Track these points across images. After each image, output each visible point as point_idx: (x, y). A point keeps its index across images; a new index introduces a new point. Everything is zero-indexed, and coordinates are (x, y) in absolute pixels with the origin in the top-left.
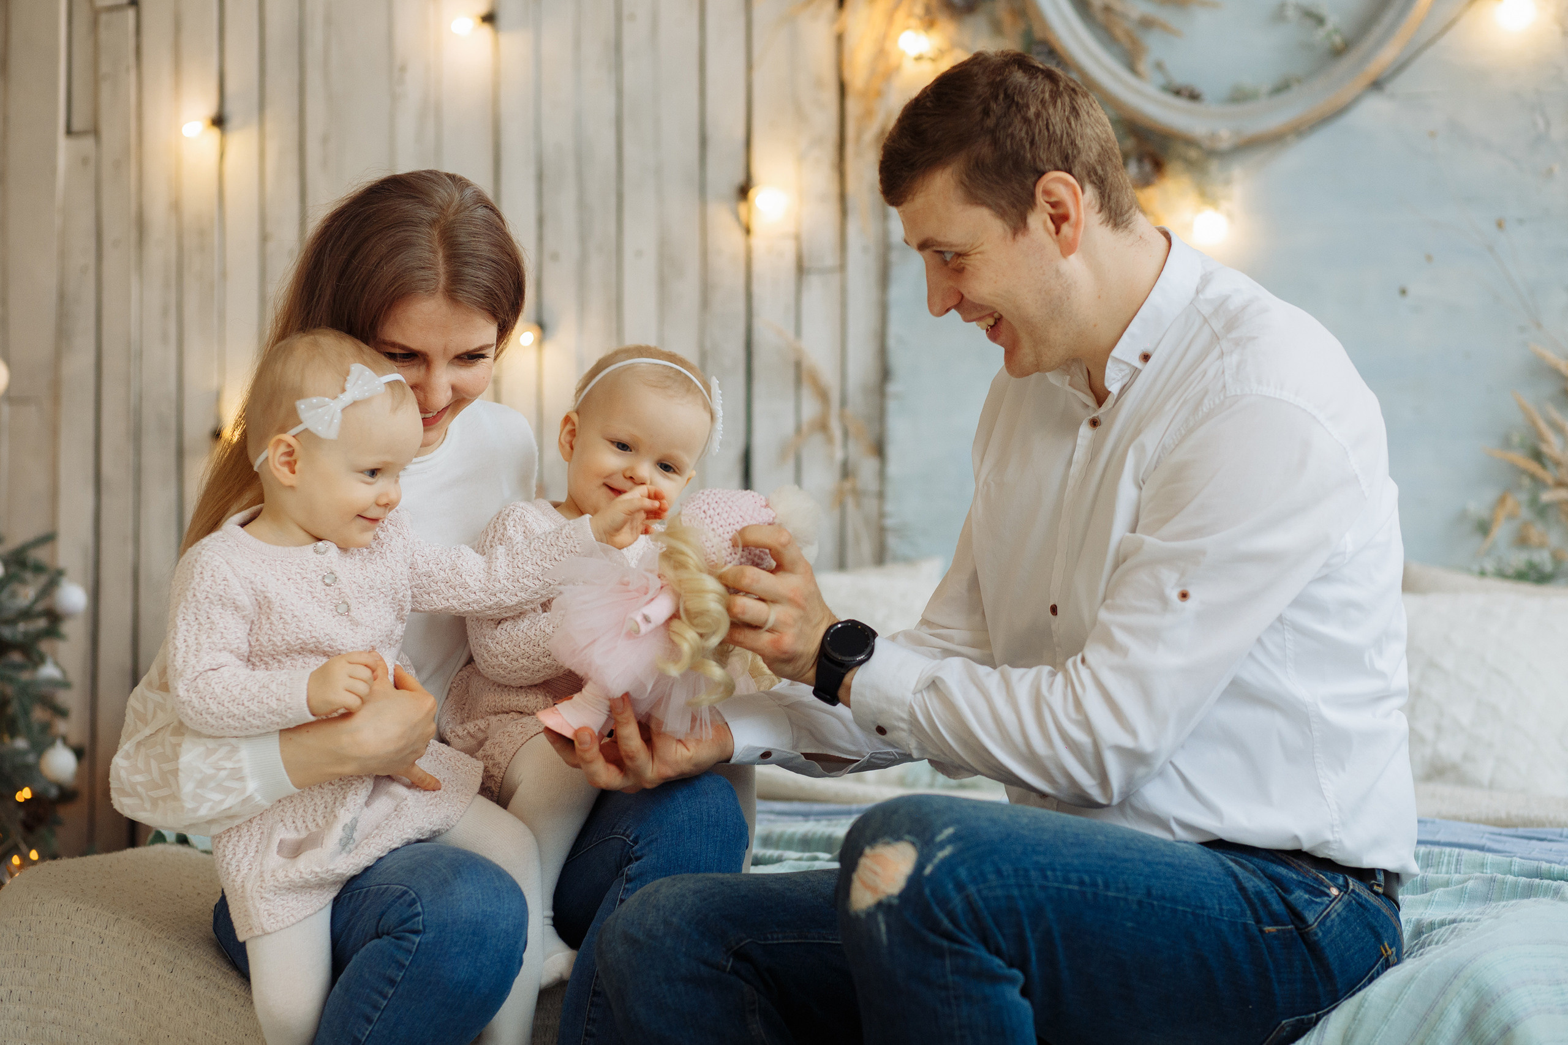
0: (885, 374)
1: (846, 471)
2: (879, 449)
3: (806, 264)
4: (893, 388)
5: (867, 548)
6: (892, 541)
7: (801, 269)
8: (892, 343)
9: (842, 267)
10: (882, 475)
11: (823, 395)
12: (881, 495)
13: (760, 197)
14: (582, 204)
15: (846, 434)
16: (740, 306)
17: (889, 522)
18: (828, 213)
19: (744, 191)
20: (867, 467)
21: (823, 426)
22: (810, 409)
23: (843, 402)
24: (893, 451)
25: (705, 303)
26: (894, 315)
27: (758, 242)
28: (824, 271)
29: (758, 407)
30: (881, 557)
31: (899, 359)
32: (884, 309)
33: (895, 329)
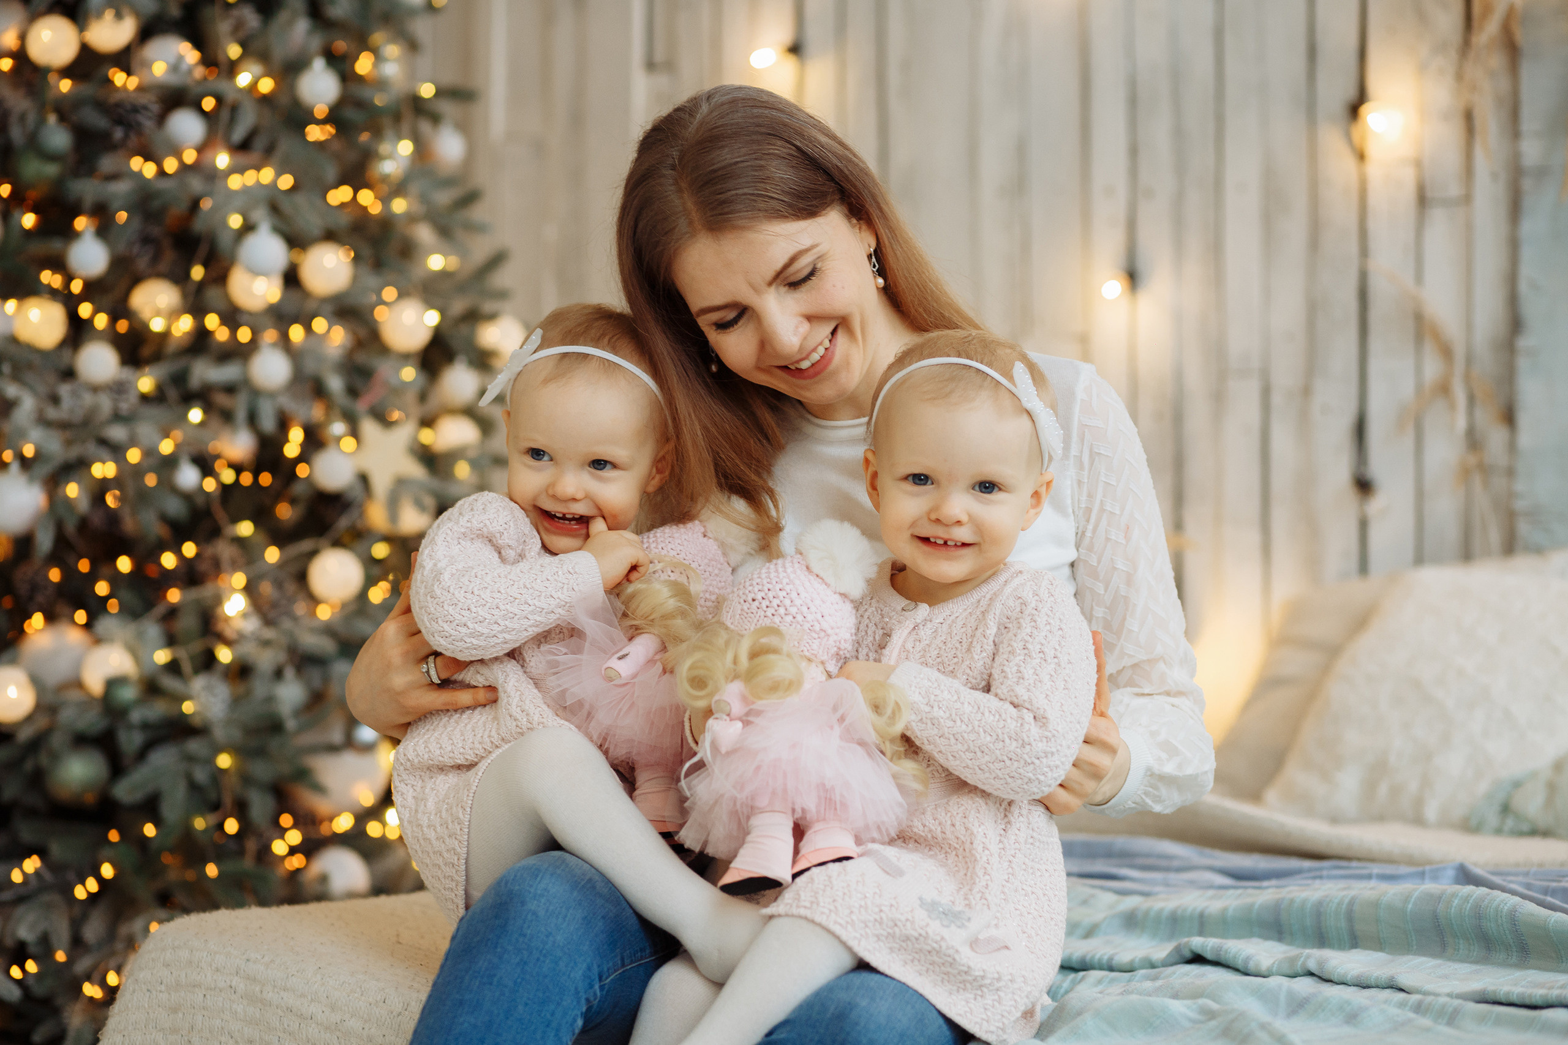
0: (1515, 324)
1: (1473, 441)
2: (1509, 417)
3: (1429, 194)
4: (1524, 342)
5: (1495, 536)
6: (1523, 528)
7: (1423, 200)
8: (1523, 287)
9: (1467, 199)
10: (1512, 447)
11: (1446, 352)
12: (1511, 472)
13: (1373, 116)
14: (1179, 133)
15: (1471, 400)
16: (1354, 248)
17: (1520, 505)
18: (1450, 135)
19: (1354, 110)
20: (1496, 437)
21: (1444, 389)
22: (1432, 369)
23: (1469, 360)
24: (1524, 419)
25: (1314, 243)
26: (1527, 254)
27: (1375, 170)
28: (1447, 203)
29: (1375, 366)
30: (1510, 546)
31: (1532, 308)
32: (1514, 245)
33: (1527, 271)
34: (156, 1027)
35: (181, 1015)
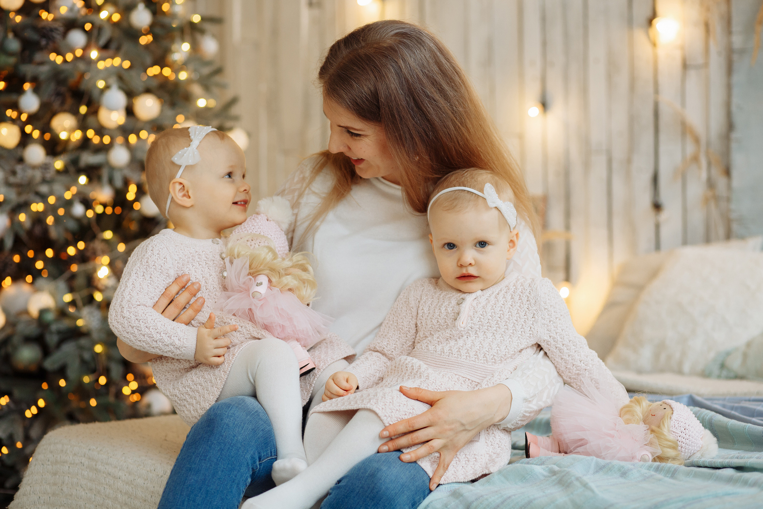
0: (730, 126)
1: (711, 184)
2: (727, 172)
3: (688, 63)
4: (735, 135)
5: (721, 231)
6: (735, 227)
7: (685, 66)
8: (734, 109)
9: (706, 65)
10: (729, 187)
11: (697, 140)
12: (729, 200)
13: (658, 23)
14: (566, 35)
15: (709, 164)
16: (651, 89)
17: (733, 216)
18: (698, 33)
19: (650, 22)
20: (721, 182)
21: (695, 159)
22: (690, 149)
23: (708, 144)
24: (735, 173)
25: (632, 87)
26: (736, 92)
27: (661, 52)
28: (697, 67)
29: (663, 148)
30: (729, 236)
31: (738, 119)
32: (729, 88)
33: (736, 100)
34: (46, 483)
35: (58, 476)
